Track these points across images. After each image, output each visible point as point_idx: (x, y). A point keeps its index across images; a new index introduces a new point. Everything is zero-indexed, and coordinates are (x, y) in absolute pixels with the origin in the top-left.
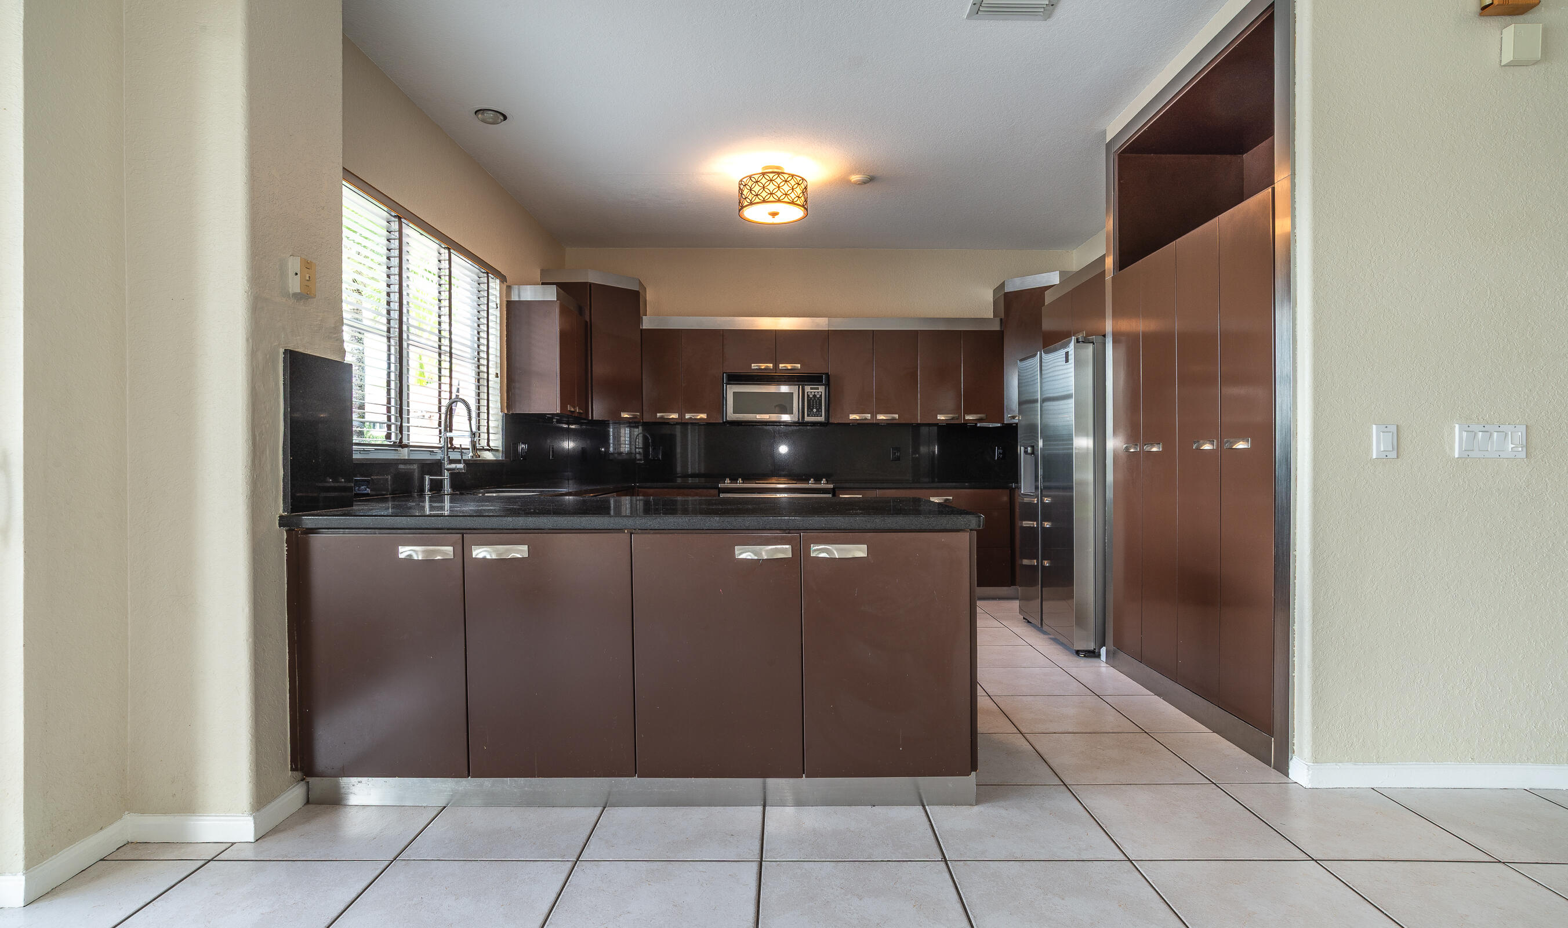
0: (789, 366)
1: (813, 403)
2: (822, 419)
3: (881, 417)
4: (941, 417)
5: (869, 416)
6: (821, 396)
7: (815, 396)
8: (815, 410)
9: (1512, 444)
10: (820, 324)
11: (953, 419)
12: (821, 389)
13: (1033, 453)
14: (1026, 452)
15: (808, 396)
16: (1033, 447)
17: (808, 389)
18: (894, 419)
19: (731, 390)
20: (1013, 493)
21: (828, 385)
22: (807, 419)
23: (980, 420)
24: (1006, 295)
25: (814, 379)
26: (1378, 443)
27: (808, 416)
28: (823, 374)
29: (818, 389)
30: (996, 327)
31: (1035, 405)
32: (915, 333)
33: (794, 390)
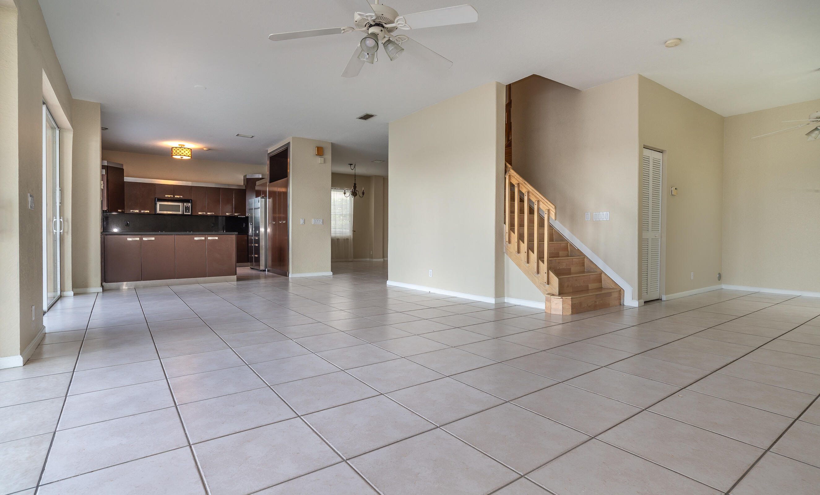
0: (178, 197)
1: (187, 209)
2: (190, 214)
3: (209, 213)
4: (227, 214)
5: (205, 213)
6: (189, 206)
7: (187, 206)
8: (187, 211)
9: (321, 222)
10: (189, 184)
11: (231, 214)
12: (190, 204)
13: (252, 224)
14: (250, 224)
15: (185, 206)
16: (252, 223)
17: (185, 204)
18: (213, 214)
19: (158, 204)
20: (248, 236)
21: (191, 203)
22: (185, 213)
23: (239, 215)
24: (247, 179)
25: (187, 201)
26: (302, 222)
28: (190, 200)
29: (188, 204)
30: (244, 188)
31: (252, 210)
32: (218, 189)
33: (180, 204)
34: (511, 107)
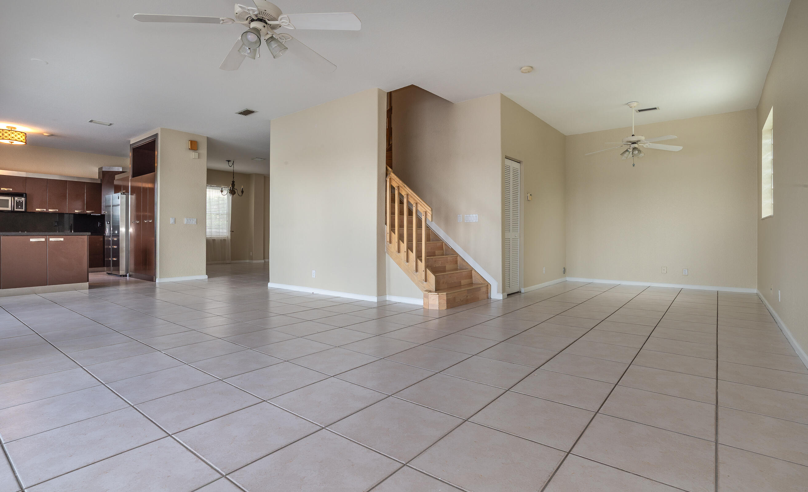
0: (6, 189)
1: (19, 204)
2: (23, 210)
3: (50, 210)
4: (76, 211)
5: (45, 210)
6: (23, 201)
7: (20, 201)
8: (19, 207)
9: (194, 222)
10: (23, 174)
11: (81, 212)
12: (23, 199)
13: (109, 223)
14: (107, 223)
15: (16, 201)
16: (109, 222)
17: (16, 198)
18: (56, 211)
20: (104, 236)
21: (26, 197)
22: (15, 210)
23: (92, 213)
24: (103, 171)
25: (20, 195)
26: (172, 221)
27: (16, 208)
28: (24, 193)
29: (21, 199)
30: (99, 182)
31: (110, 208)
32: (66, 182)
33: (9, 198)
34: (392, 114)
